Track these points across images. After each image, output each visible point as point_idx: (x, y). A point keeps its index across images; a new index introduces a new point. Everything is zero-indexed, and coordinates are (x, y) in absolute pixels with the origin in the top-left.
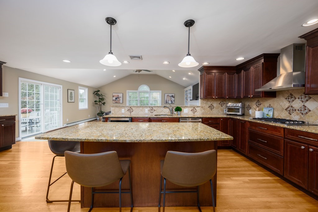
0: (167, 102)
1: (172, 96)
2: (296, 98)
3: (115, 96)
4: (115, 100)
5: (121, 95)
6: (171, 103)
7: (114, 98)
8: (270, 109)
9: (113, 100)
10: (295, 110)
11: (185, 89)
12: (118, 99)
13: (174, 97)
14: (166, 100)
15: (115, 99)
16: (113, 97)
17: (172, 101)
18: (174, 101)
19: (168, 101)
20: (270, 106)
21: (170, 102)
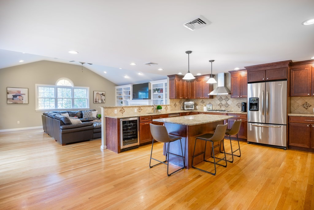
0: (96, 101)
1: (103, 94)
2: (223, 99)
3: (12, 92)
4: (13, 99)
5: (24, 91)
6: (102, 103)
7: (10, 96)
8: (210, 105)
9: (8, 99)
10: (223, 105)
11: (116, 87)
12: (18, 97)
13: (104, 96)
14: (96, 99)
15: (12, 97)
16: (8, 93)
17: (102, 100)
18: (105, 100)
19: (98, 99)
20: (210, 104)
21: (100, 101)
